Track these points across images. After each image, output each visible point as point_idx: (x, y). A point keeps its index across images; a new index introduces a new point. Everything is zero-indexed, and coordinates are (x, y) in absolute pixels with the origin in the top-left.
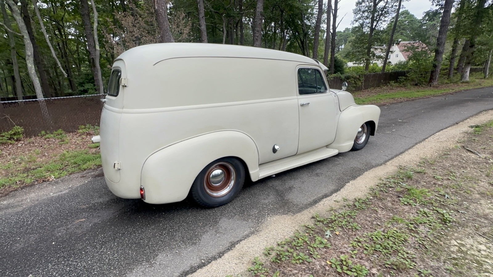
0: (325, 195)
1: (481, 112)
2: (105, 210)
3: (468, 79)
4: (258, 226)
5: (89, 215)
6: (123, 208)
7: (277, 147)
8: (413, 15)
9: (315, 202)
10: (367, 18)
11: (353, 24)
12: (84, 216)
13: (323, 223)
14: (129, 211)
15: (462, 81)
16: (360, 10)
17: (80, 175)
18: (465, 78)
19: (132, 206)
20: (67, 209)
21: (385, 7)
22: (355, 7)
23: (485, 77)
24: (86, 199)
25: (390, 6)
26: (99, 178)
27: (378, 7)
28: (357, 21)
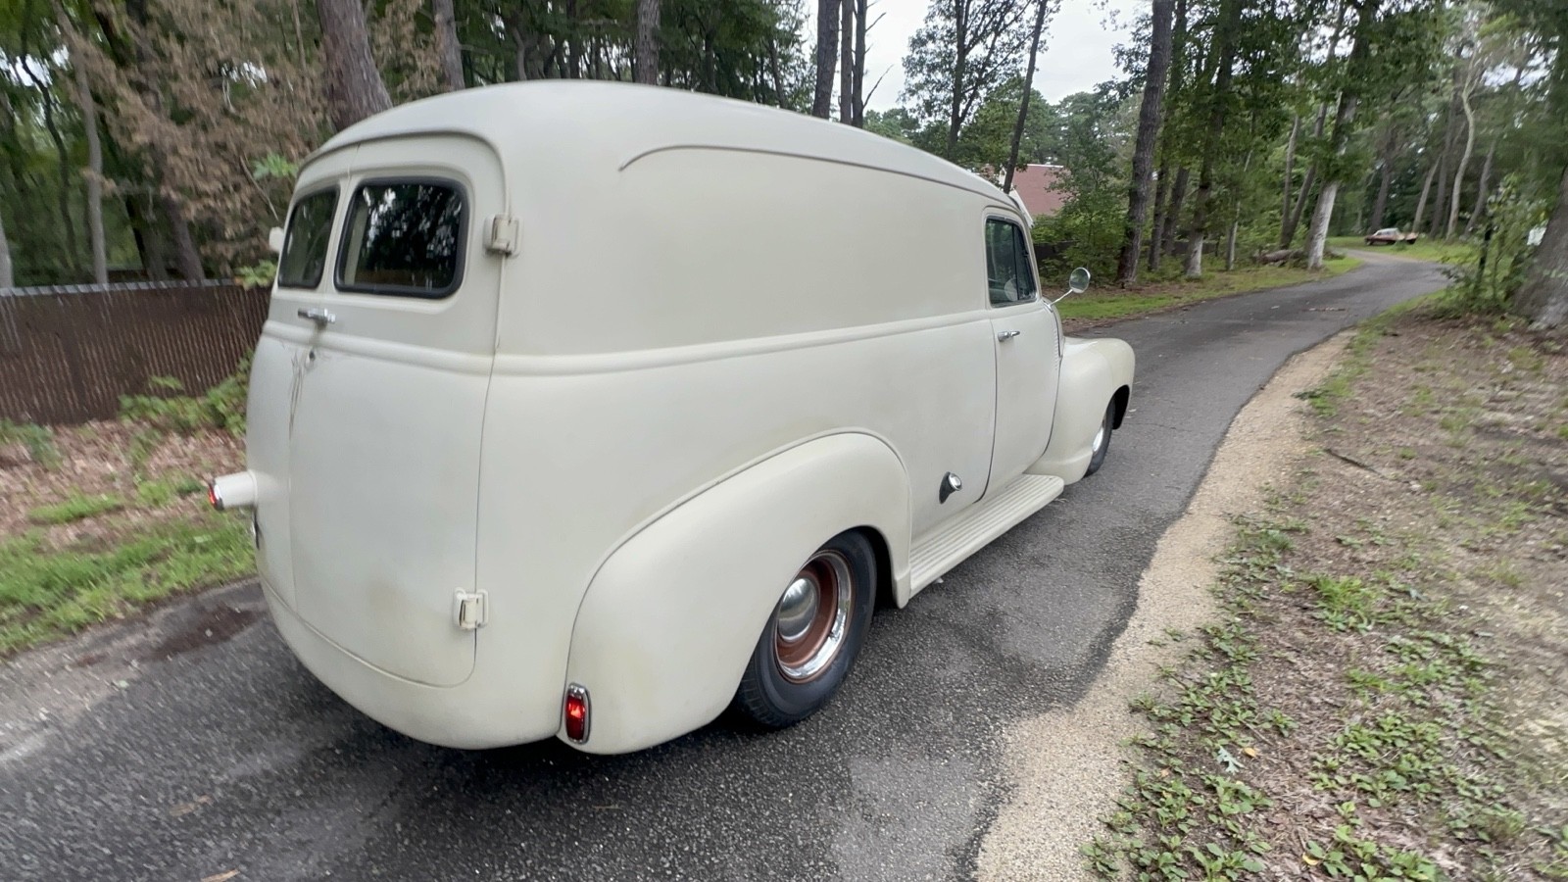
0: (1111, 629)
1: (1289, 357)
2: (312, 806)
3: (1198, 271)
4: (995, 771)
5: (243, 846)
6: (401, 784)
7: (953, 482)
8: (1038, 93)
9: (1100, 654)
10: (941, 87)
11: (904, 100)
12: (216, 854)
13: (1180, 724)
14: (442, 795)
15: (1186, 276)
16: (922, 62)
17: (65, 654)
18: (1194, 268)
19: (442, 768)
20: (95, 838)
21: (987, 62)
22: (907, 52)
23: (1227, 267)
24: (173, 768)
25: (999, 60)
26: (183, 659)
27: (971, 57)
28: (913, 93)
